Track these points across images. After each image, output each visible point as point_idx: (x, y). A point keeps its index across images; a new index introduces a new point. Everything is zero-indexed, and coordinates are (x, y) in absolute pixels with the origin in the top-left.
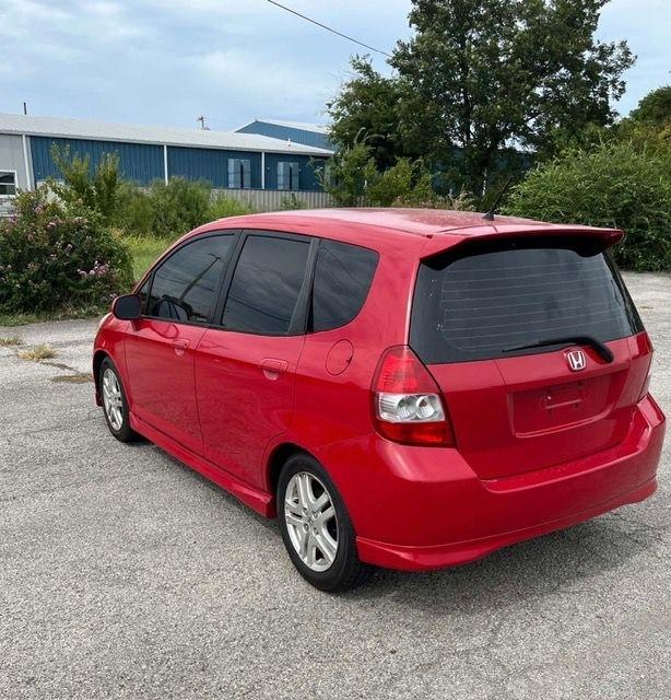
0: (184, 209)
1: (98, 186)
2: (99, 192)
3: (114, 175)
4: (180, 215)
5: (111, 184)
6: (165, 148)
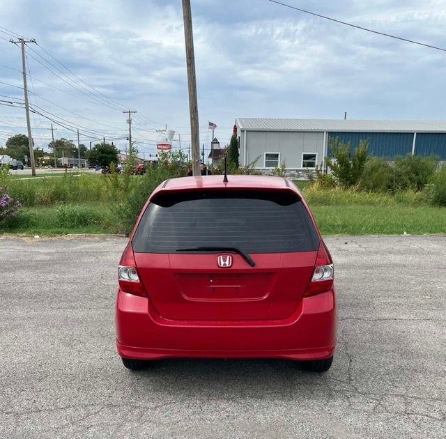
0: (413, 175)
1: (354, 161)
2: (354, 165)
3: (364, 153)
4: (411, 179)
5: (362, 159)
6: (415, 134)
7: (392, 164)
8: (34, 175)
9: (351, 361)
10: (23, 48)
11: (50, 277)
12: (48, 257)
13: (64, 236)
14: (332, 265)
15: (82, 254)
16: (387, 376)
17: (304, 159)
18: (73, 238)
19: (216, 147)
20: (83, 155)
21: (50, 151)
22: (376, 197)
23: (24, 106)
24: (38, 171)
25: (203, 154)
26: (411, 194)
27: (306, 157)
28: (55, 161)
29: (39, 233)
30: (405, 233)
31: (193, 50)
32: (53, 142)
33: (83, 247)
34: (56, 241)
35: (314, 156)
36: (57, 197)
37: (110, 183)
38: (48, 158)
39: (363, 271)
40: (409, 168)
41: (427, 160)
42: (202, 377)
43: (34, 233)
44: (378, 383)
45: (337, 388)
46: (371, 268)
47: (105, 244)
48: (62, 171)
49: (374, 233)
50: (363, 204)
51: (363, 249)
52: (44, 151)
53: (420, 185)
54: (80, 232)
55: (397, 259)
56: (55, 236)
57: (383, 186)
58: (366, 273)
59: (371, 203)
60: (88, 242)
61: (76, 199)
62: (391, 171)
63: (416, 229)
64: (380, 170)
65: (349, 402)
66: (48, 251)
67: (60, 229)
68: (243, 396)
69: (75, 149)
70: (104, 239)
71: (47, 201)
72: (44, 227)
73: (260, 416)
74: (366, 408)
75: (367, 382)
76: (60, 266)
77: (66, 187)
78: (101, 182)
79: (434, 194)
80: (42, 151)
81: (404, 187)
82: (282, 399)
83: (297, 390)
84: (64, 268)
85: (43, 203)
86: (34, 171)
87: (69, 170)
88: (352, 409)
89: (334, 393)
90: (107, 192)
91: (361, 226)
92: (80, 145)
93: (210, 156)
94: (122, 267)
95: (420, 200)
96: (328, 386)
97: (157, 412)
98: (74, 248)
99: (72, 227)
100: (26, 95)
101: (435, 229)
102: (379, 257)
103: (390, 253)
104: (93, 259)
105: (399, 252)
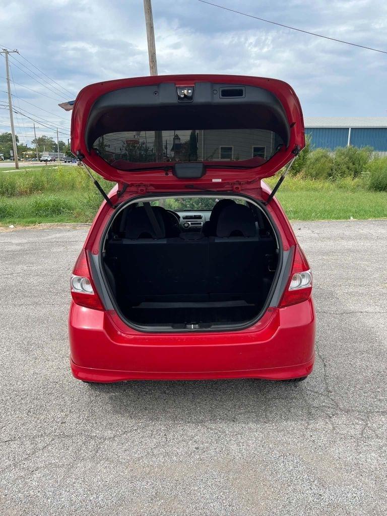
0: (351, 164)
4: (348, 168)
6: (350, 129)
7: (332, 155)
8: (17, 168)
9: (325, 366)
10: (7, 58)
11: (19, 268)
12: (19, 248)
13: (37, 226)
14: (310, 270)
15: (51, 244)
16: (367, 385)
17: (254, 151)
18: (45, 227)
19: (177, 142)
20: (61, 149)
21: (33, 146)
22: (318, 184)
23: (8, 108)
24: (21, 164)
25: (166, 148)
26: (349, 181)
27: (256, 150)
28: (37, 155)
29: (14, 223)
30: (352, 218)
31: (155, 53)
32: (36, 139)
33: (54, 236)
34: (29, 230)
35: (263, 148)
36: (36, 188)
37: (83, 174)
38: (31, 152)
39: (320, 257)
40: (347, 158)
41: (362, 151)
42: (167, 392)
43: (9, 222)
44: (360, 396)
45: (316, 403)
46: (327, 254)
47: (75, 233)
48: (43, 164)
49: (324, 218)
50: (308, 190)
51: (316, 235)
52: (28, 147)
53: (356, 173)
54: (53, 221)
55: (350, 244)
56: (28, 226)
57: (325, 174)
58: (323, 259)
59: (315, 190)
60: (60, 231)
61: (52, 190)
62: (331, 161)
63: (361, 214)
64: (323, 160)
65: (333, 424)
66: (20, 241)
67: (34, 219)
68: (213, 419)
69: (55, 144)
70: (74, 228)
71: (26, 192)
72: (19, 217)
73: (234, 447)
74: (352, 432)
75: (346, 393)
76: (30, 257)
77: (44, 179)
78: (75, 174)
79: (370, 181)
80: (26, 146)
81: (343, 174)
82: (257, 422)
83: (272, 407)
84: (33, 259)
85: (21, 194)
86: (17, 165)
87: (49, 164)
88: (337, 433)
89: (313, 411)
90: (81, 182)
91: (311, 212)
92: (59, 142)
93: (172, 150)
94: (75, 276)
95: (358, 186)
96: (306, 401)
97: (115, 444)
98: (46, 238)
99: (46, 216)
100: (10, 98)
101: (378, 214)
102: (331, 243)
103: (342, 238)
104: (62, 249)
105: (350, 238)
